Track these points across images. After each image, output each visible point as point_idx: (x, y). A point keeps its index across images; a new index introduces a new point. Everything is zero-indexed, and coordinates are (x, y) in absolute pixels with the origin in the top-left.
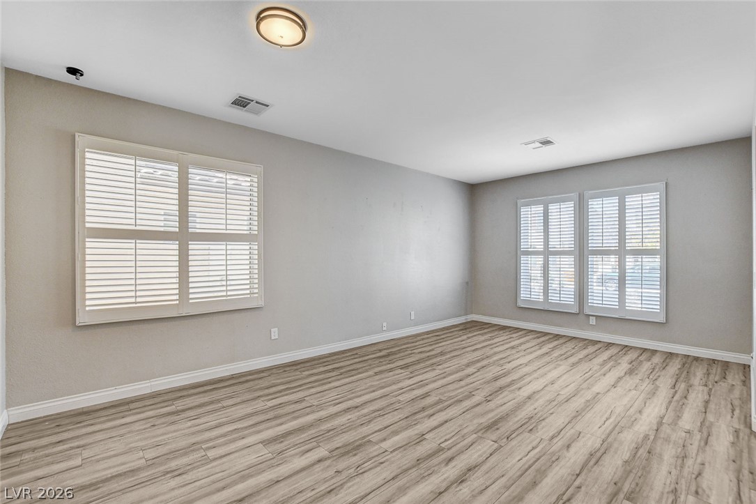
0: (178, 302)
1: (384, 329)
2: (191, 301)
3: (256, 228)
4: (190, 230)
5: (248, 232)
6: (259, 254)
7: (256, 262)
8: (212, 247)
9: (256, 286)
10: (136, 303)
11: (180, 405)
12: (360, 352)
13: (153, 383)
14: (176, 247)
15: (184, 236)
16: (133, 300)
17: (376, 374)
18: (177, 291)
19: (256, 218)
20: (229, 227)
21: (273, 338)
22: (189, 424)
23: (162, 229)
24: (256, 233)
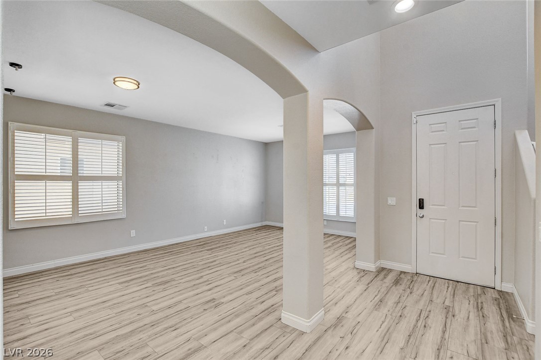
0: (71, 216)
1: (206, 230)
2: (80, 215)
3: (121, 173)
4: (79, 175)
5: (117, 175)
6: (123, 188)
7: (121, 192)
8: (94, 184)
9: (121, 206)
10: (46, 216)
11: (73, 271)
12: (187, 244)
13: (56, 262)
14: (71, 184)
15: (75, 178)
16: (44, 215)
17: (192, 253)
18: (71, 210)
19: (121, 167)
20: (103, 172)
21: (132, 236)
22: (79, 279)
23: (59, 174)
24: (121, 175)
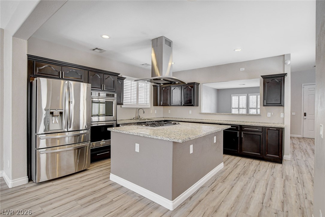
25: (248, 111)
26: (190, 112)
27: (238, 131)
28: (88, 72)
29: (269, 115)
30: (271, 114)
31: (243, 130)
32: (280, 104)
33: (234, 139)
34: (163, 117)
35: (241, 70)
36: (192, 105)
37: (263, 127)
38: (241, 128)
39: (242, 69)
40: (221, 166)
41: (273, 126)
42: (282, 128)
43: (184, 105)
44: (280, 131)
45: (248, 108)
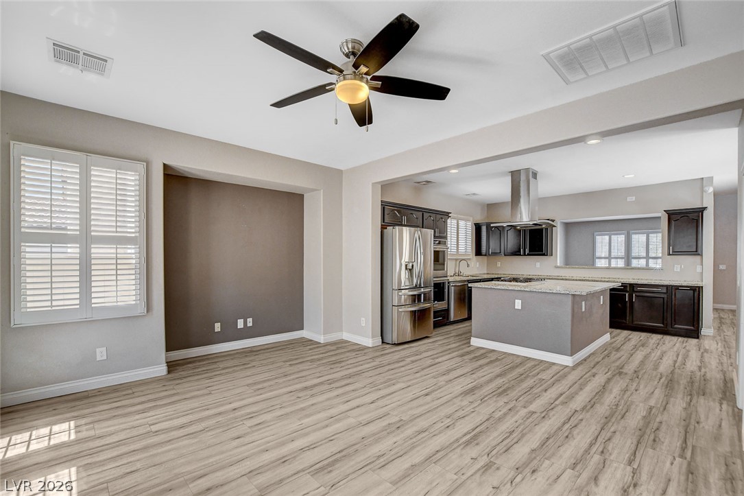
25: (628, 263)
26: (538, 265)
27: (627, 291)
28: (423, 214)
29: (677, 268)
30: (681, 267)
31: (635, 290)
32: (697, 251)
33: (620, 305)
34: (488, 274)
35: (628, 200)
36: (544, 255)
37: (667, 286)
38: (632, 287)
39: (631, 199)
40: (606, 338)
41: (685, 284)
42: (699, 287)
43: (528, 255)
44: (697, 291)
45: (628, 257)
